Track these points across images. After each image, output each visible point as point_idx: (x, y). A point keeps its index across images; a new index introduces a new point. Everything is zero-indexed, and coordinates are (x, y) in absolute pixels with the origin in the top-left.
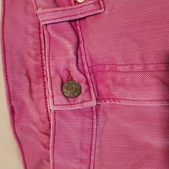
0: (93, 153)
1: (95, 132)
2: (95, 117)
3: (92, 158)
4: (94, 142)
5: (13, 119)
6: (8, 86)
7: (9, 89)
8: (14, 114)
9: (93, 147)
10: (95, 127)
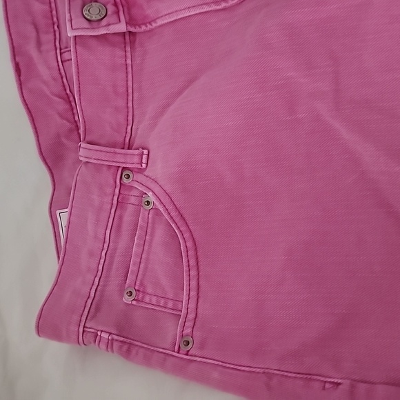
0: (130, 98)
1: (130, 69)
2: (128, 49)
3: (130, 104)
4: (130, 83)
5: (20, 80)
6: (12, 39)
7: (12, 43)
8: (20, 72)
9: (130, 91)
10: (129, 61)
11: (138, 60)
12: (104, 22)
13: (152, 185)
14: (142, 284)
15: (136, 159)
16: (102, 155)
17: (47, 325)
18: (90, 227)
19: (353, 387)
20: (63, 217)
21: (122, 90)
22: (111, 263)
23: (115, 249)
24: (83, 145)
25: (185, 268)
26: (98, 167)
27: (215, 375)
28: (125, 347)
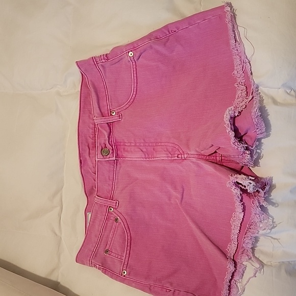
2: (115, 165)
5: (81, 166)
6: (80, 151)
8: (81, 163)
10: (115, 169)
11: (118, 169)
12: (108, 156)
13: (120, 215)
14: (111, 249)
15: (114, 204)
16: (105, 202)
17: (80, 259)
18: (97, 227)
19: (174, 291)
20: (89, 215)
21: (111, 178)
22: (102, 240)
23: (104, 235)
24: (96, 197)
25: (126, 246)
26: (101, 205)
27: (134, 284)
28: (104, 271)
